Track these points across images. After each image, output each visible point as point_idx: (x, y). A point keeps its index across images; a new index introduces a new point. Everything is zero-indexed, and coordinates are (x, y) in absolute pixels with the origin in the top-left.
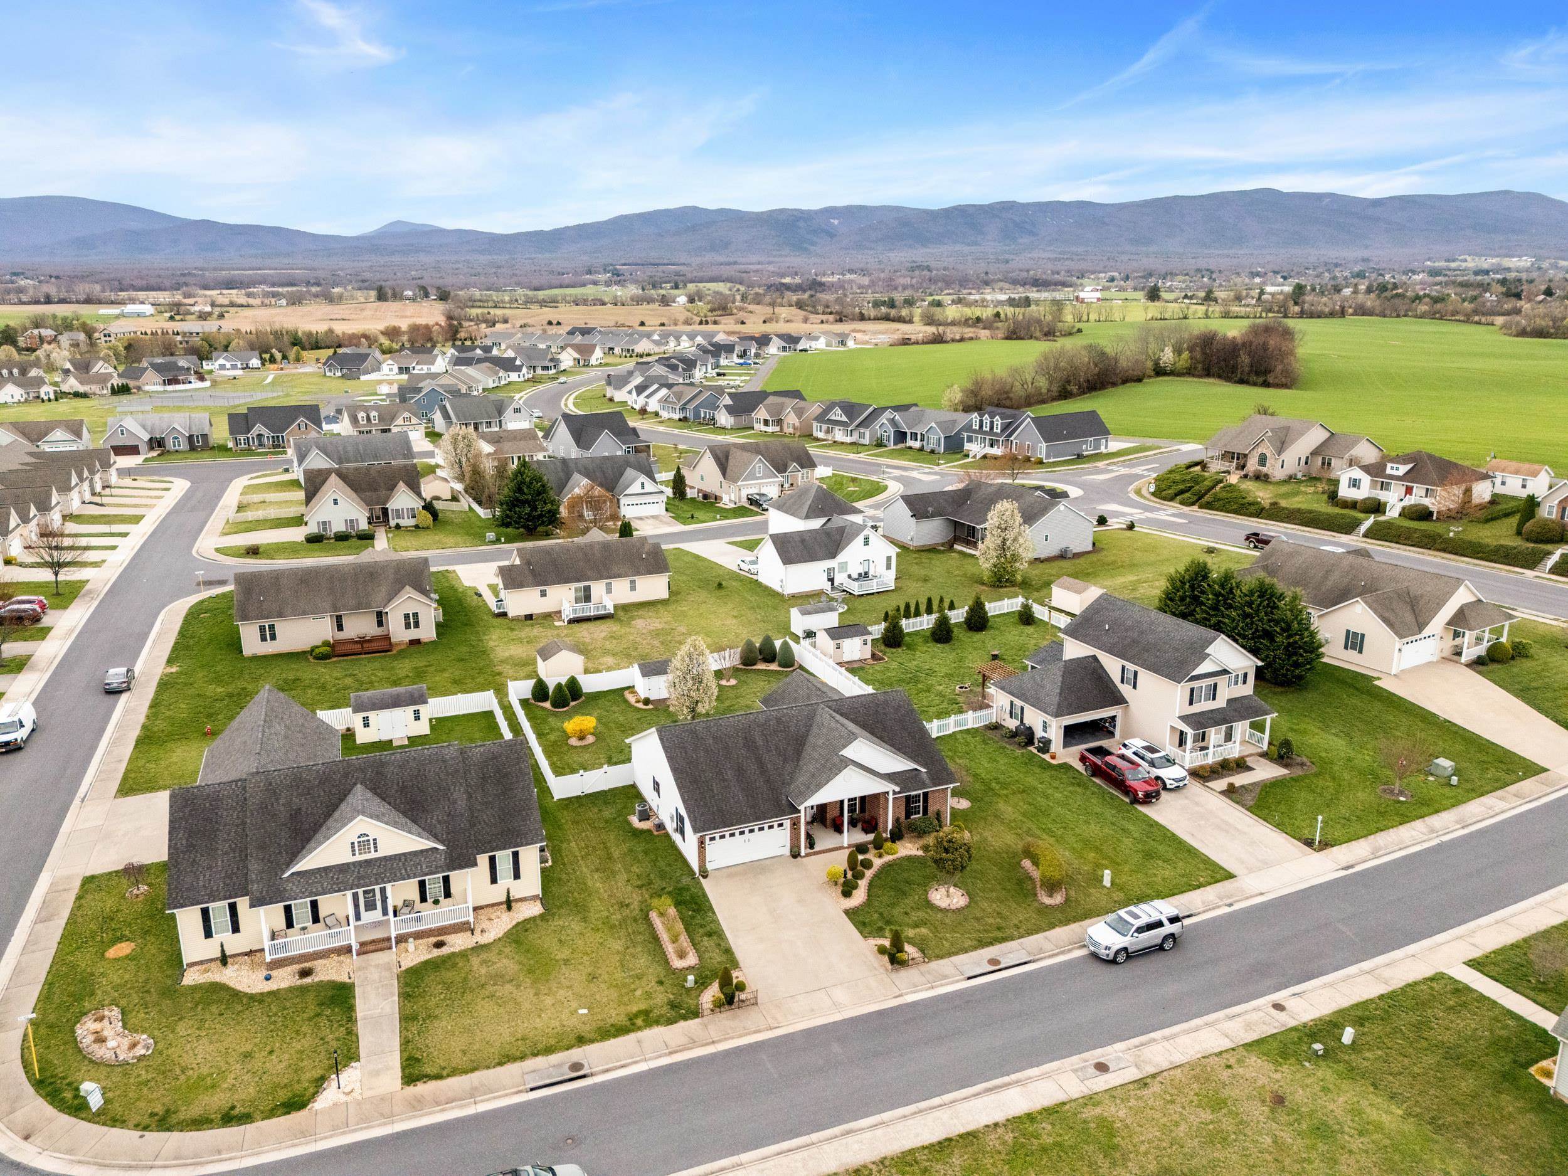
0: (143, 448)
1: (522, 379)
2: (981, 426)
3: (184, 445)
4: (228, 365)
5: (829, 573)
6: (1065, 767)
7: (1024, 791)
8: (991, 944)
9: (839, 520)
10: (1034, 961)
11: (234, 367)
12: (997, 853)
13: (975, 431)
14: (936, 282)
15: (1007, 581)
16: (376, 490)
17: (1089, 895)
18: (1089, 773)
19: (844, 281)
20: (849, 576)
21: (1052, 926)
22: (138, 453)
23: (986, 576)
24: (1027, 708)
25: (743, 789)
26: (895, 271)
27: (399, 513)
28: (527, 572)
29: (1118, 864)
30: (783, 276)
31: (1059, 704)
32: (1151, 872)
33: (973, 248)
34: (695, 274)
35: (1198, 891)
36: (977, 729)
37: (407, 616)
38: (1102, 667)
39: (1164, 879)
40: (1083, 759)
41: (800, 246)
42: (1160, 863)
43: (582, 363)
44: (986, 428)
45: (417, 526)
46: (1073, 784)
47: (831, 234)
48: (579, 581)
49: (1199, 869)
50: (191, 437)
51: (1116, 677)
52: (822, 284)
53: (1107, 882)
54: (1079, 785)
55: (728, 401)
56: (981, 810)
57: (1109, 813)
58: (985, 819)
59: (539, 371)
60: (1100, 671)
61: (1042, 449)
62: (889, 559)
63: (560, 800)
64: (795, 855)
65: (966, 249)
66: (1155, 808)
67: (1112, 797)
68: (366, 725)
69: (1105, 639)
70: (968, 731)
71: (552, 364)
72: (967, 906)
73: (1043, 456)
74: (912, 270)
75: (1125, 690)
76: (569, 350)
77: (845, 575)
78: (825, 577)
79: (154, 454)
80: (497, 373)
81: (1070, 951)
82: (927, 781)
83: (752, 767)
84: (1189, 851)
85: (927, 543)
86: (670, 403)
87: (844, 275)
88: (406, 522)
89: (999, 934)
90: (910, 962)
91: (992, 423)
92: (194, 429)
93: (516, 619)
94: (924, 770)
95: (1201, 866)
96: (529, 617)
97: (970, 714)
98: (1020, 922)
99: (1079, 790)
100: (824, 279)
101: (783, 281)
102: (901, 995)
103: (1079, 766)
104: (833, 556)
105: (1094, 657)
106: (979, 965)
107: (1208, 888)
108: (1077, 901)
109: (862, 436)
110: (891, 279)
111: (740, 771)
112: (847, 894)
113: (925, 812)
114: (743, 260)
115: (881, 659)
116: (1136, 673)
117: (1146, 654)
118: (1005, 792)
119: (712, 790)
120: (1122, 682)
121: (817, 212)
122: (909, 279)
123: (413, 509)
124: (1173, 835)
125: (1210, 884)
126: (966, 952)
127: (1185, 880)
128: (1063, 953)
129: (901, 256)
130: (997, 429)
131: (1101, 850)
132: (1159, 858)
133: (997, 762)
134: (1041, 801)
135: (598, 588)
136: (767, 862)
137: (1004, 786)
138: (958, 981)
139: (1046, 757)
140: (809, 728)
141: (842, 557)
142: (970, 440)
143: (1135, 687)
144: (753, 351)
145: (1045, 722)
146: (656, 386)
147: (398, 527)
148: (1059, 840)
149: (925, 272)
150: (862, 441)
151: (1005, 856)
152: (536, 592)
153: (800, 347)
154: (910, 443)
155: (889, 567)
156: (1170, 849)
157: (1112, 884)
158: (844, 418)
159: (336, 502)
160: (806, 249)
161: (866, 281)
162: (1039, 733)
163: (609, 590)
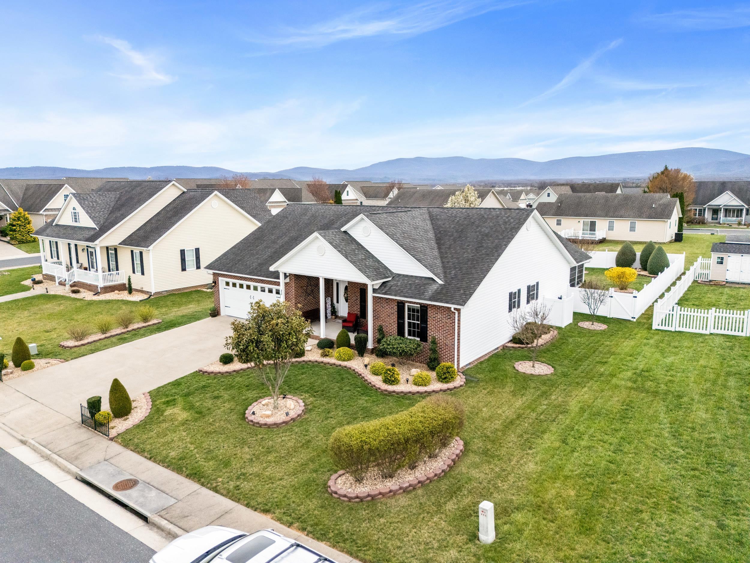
48: (587, 216)
82: (429, 293)
94: (440, 282)
106: (117, 474)
113: (424, 335)
135: (602, 224)
152: (553, 220)
163: (611, 228)
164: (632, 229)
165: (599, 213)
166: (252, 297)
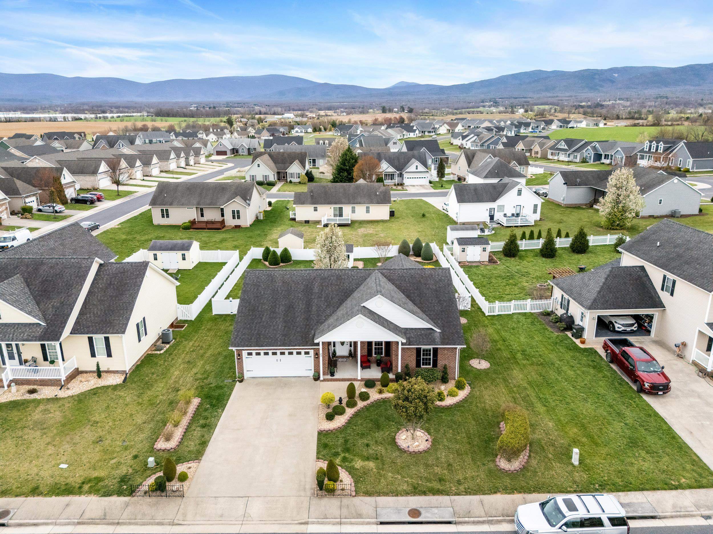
0: (229, 152)
1: (415, 136)
2: (650, 149)
3: (246, 153)
4: (299, 131)
5: (490, 211)
6: (592, 352)
7: (542, 364)
8: (424, 493)
9: (506, 180)
10: (456, 523)
11: (301, 132)
12: (485, 410)
13: (646, 152)
14: (669, 104)
15: (618, 225)
16: (284, 163)
17: (551, 468)
18: (609, 359)
19: (615, 104)
20: (505, 215)
21: (494, 491)
22: (226, 155)
23: (603, 221)
24: (572, 301)
25: (285, 322)
26: (646, 99)
27: (292, 175)
28: (309, 196)
29: (597, 444)
30: (581, 102)
31: (595, 300)
32: (629, 460)
33: (697, 88)
34: (535, 101)
35: (674, 492)
36: (532, 314)
37: (233, 212)
38: (647, 276)
39: (640, 471)
40: (606, 347)
41: (593, 88)
42: (643, 453)
43: (451, 131)
44: (653, 150)
45: (300, 183)
46: (589, 366)
47: (612, 81)
48: (336, 203)
49: (684, 469)
50: (249, 149)
51: (657, 283)
52: (602, 106)
53: (575, 460)
54: (594, 367)
55: (505, 140)
56: (495, 372)
57: (611, 396)
58: (494, 380)
59: (426, 133)
60: (645, 279)
61: (690, 163)
62: (536, 206)
63: (215, 315)
64: (317, 378)
65: (692, 88)
66: (662, 400)
67: (622, 382)
68: (156, 259)
69: (654, 253)
70: (524, 314)
71: (433, 130)
72: (425, 451)
73: (690, 167)
74: (657, 98)
75: (664, 296)
76: (445, 125)
77: (502, 214)
78: (487, 214)
79: (233, 155)
80: (402, 132)
81: (499, 522)
82: (438, 340)
83: (301, 306)
84: (680, 448)
85: (573, 203)
86: (476, 142)
87: (616, 101)
88: (295, 180)
89: (436, 485)
90: (338, 492)
91: (657, 147)
92: (251, 146)
93: (300, 222)
94: (438, 331)
95: (688, 467)
96: (307, 222)
97: (529, 302)
98: (465, 479)
99: (592, 371)
100: (604, 103)
101: (581, 104)
102: (306, 523)
103: (602, 353)
104: (494, 200)
105: (642, 268)
106: (398, 511)
107: (687, 492)
108: (535, 472)
109: (575, 157)
110: (643, 103)
111: (290, 308)
112: (330, 417)
113: (435, 365)
114: (561, 95)
115: (495, 262)
116: (674, 282)
117: (686, 266)
118: (525, 362)
119: (261, 318)
120: (662, 289)
121: (606, 71)
122: (653, 103)
123: (299, 174)
124: (670, 428)
125: (690, 487)
126: (397, 495)
127: (663, 476)
128: (490, 522)
129: (652, 92)
130: (660, 150)
131: (585, 428)
132: (644, 448)
133: (532, 338)
134: (553, 375)
135: (347, 209)
136: (293, 380)
137: (526, 356)
138: (368, 523)
139: (577, 341)
140: (358, 285)
141: (500, 202)
142: (642, 158)
143: (672, 294)
144: (542, 126)
145: (582, 314)
146: (472, 135)
147: (291, 182)
148: (550, 410)
149: (665, 100)
150: (575, 160)
151: (490, 413)
152: (311, 208)
153: (570, 125)
154: (603, 160)
155: (535, 211)
156: (660, 442)
157: (581, 462)
158: (566, 147)
159: (259, 166)
160: (597, 89)
161: (628, 103)
162: (578, 321)
163: (353, 211)
164: (368, 211)
165: (343, 200)
166: (279, 360)
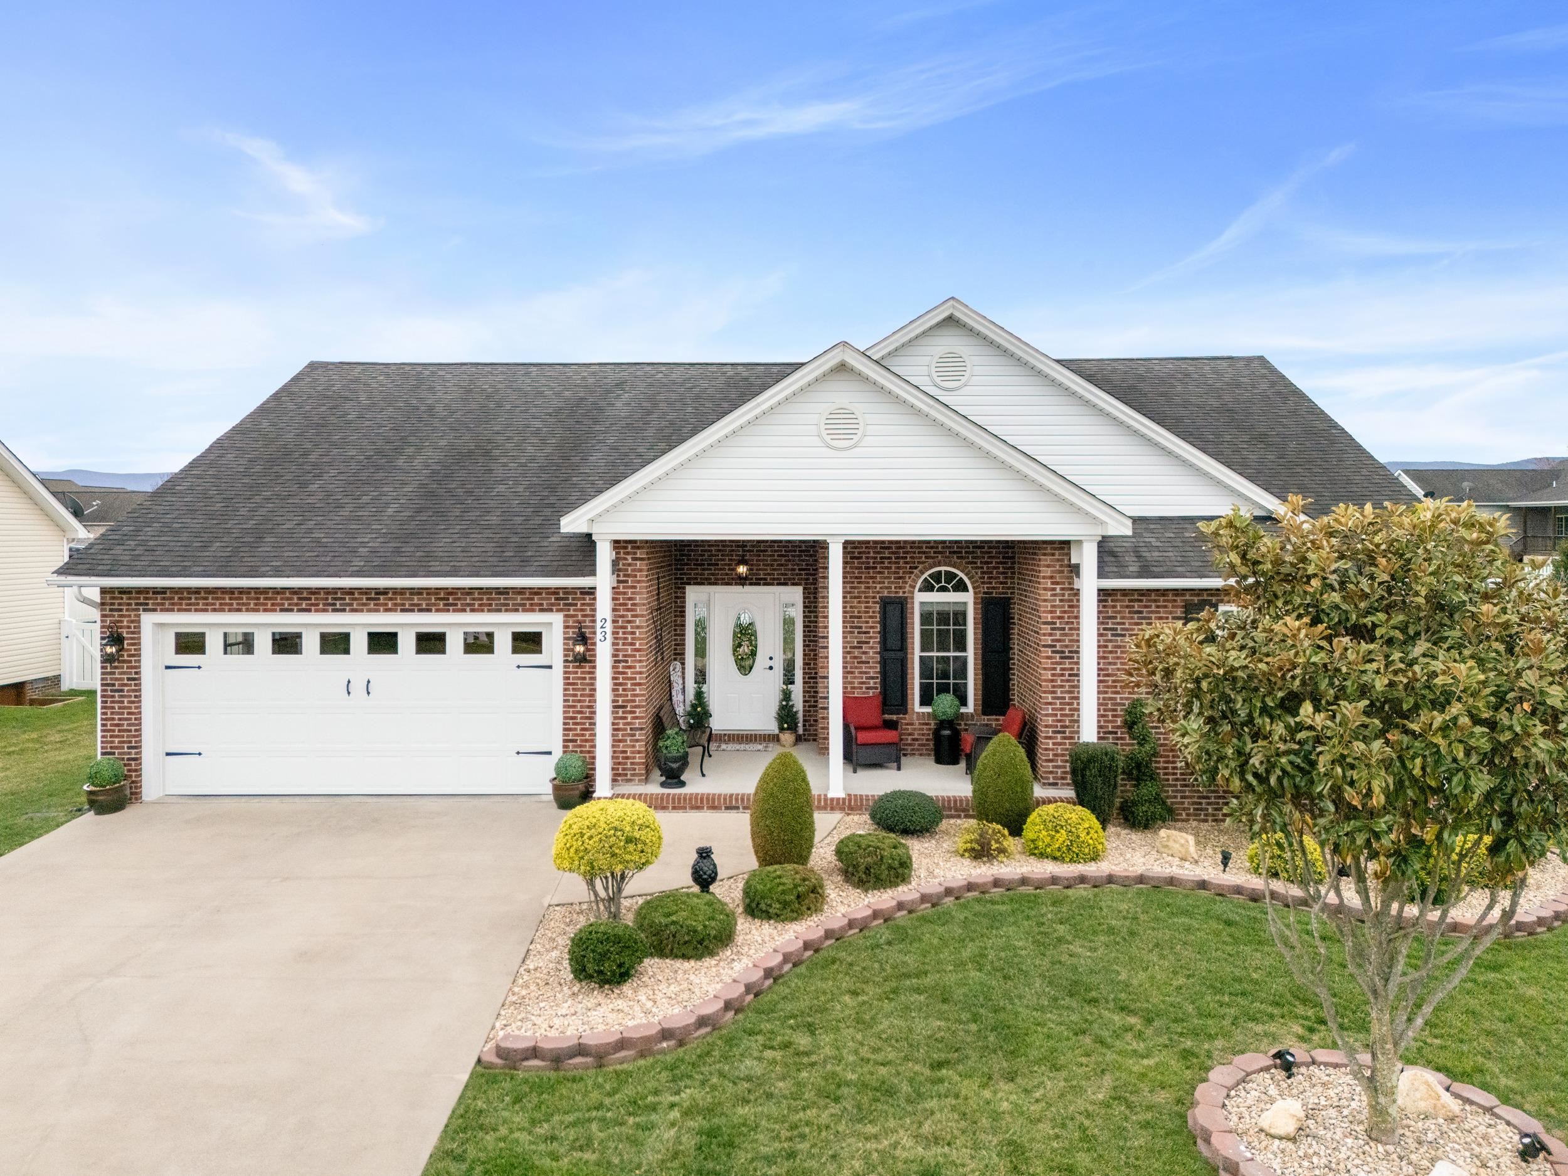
112: (604, 964)
166: (358, 687)
